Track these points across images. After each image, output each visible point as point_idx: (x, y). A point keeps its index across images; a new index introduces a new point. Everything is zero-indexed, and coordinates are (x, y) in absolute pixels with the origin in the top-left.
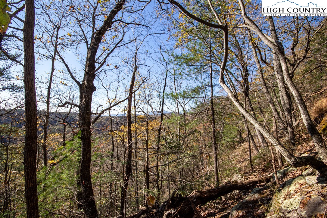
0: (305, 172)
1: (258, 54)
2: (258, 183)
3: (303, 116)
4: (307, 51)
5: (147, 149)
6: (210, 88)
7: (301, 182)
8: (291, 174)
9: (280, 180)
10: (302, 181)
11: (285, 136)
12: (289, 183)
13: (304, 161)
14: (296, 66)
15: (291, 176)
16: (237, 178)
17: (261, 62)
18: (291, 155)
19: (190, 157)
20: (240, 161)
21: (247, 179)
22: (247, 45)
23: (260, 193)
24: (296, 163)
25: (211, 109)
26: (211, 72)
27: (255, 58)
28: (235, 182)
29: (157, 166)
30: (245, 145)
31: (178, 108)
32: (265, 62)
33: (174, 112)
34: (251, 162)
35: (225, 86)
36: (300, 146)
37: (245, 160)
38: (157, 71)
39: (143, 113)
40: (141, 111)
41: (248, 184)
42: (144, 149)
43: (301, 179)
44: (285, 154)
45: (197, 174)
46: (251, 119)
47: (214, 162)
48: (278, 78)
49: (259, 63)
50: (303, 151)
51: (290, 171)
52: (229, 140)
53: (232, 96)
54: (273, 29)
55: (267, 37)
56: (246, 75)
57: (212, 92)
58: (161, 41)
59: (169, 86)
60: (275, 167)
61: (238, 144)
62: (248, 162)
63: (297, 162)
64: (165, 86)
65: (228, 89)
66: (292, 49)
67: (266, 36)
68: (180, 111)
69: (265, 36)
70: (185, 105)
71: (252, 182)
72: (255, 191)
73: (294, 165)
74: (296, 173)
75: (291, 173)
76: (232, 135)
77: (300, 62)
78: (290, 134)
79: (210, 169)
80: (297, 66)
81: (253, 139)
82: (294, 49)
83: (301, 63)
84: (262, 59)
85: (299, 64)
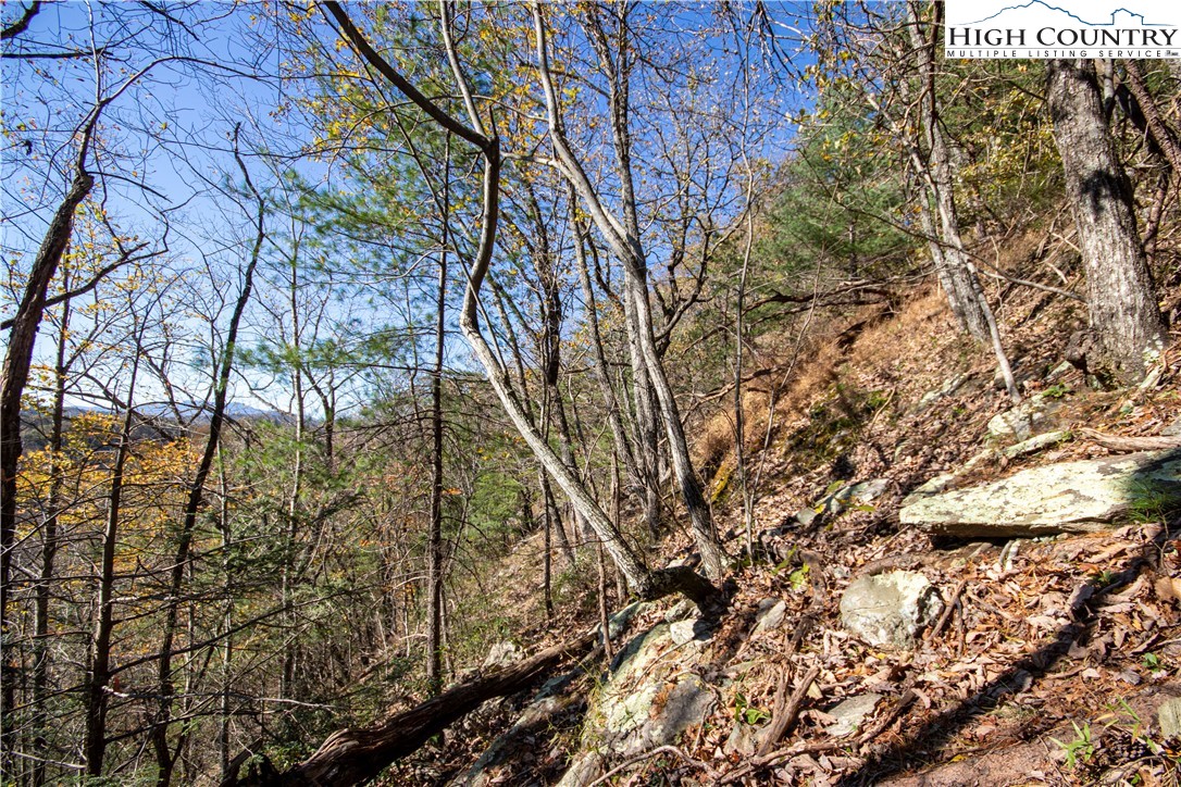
0: (672, 612)
1: (590, 259)
2: (559, 662)
3: (676, 458)
4: (700, 282)
5: (109, 578)
6: (435, 339)
7: (660, 640)
8: (642, 621)
9: (615, 642)
10: (662, 637)
11: (641, 511)
12: (634, 647)
13: (668, 581)
14: (675, 317)
15: (641, 626)
16: (503, 655)
17: (595, 287)
18: (641, 568)
19: (330, 598)
20: (518, 595)
21: (532, 652)
22: (561, 224)
23: (561, 693)
24: (650, 591)
25: (430, 414)
26: (443, 283)
27: (581, 270)
28: (494, 671)
29: (166, 655)
30: (537, 539)
31: (301, 399)
32: (605, 287)
33: (283, 413)
34: (548, 594)
35: (479, 340)
36: (669, 537)
37: (535, 589)
38: (209, 227)
39: (109, 404)
40: (100, 393)
41: (531, 671)
42: (93, 578)
43: (662, 633)
44: (625, 566)
45: (365, 661)
46: (549, 459)
47: (430, 609)
48: (633, 342)
49: (589, 286)
50: (675, 551)
51: (639, 613)
52: (490, 523)
53: (497, 378)
54: (630, 200)
55: (610, 217)
56: (555, 316)
57: (440, 355)
58: (241, 106)
59: (268, 304)
60: (605, 606)
61: (517, 539)
62: (541, 595)
63: (652, 585)
64: (242, 301)
65: (487, 352)
66: (671, 269)
67: (606, 212)
68: (307, 411)
69: (603, 214)
70: (333, 390)
71: (542, 662)
72: (548, 689)
73: (645, 596)
74: (652, 616)
75: (643, 617)
76: (501, 509)
77: (685, 308)
78: (650, 505)
79: (413, 633)
80: (679, 318)
81: (559, 521)
82: (675, 269)
83: (687, 311)
84: (599, 279)
85: (681, 312)
